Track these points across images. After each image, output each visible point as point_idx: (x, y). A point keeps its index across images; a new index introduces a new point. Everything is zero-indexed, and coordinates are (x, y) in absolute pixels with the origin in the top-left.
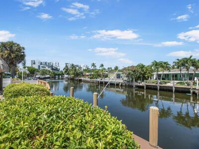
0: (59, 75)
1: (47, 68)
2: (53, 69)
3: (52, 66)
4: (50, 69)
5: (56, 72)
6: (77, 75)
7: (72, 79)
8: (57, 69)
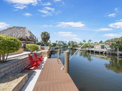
0: (66, 47)
1: (61, 44)
2: (63, 44)
3: (63, 43)
4: (62, 44)
5: (65, 45)
6: (74, 46)
7: (72, 49)
8: (65, 44)
